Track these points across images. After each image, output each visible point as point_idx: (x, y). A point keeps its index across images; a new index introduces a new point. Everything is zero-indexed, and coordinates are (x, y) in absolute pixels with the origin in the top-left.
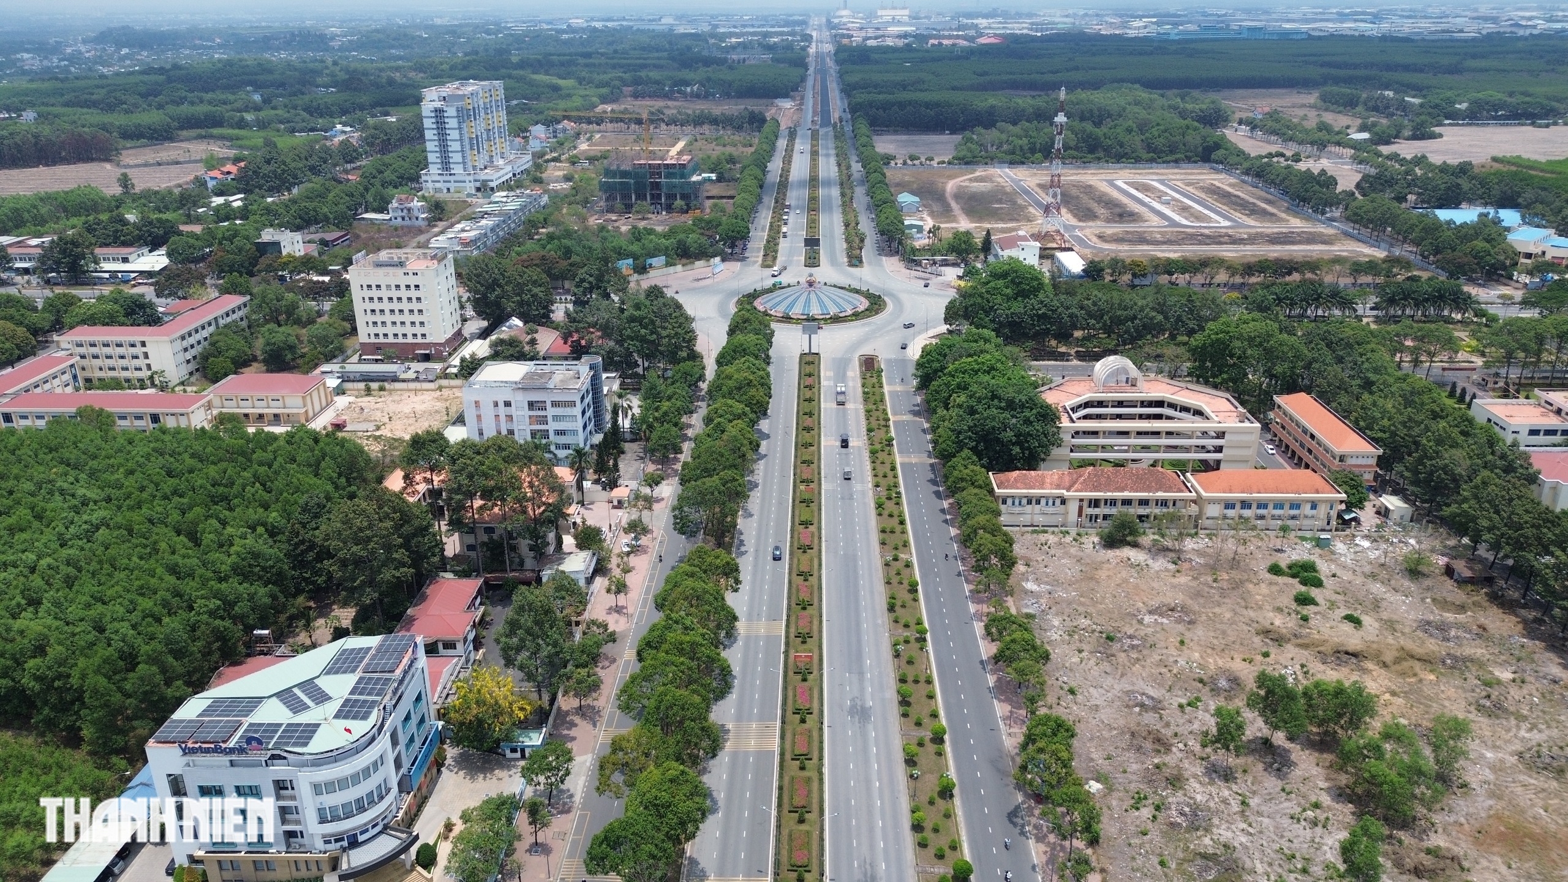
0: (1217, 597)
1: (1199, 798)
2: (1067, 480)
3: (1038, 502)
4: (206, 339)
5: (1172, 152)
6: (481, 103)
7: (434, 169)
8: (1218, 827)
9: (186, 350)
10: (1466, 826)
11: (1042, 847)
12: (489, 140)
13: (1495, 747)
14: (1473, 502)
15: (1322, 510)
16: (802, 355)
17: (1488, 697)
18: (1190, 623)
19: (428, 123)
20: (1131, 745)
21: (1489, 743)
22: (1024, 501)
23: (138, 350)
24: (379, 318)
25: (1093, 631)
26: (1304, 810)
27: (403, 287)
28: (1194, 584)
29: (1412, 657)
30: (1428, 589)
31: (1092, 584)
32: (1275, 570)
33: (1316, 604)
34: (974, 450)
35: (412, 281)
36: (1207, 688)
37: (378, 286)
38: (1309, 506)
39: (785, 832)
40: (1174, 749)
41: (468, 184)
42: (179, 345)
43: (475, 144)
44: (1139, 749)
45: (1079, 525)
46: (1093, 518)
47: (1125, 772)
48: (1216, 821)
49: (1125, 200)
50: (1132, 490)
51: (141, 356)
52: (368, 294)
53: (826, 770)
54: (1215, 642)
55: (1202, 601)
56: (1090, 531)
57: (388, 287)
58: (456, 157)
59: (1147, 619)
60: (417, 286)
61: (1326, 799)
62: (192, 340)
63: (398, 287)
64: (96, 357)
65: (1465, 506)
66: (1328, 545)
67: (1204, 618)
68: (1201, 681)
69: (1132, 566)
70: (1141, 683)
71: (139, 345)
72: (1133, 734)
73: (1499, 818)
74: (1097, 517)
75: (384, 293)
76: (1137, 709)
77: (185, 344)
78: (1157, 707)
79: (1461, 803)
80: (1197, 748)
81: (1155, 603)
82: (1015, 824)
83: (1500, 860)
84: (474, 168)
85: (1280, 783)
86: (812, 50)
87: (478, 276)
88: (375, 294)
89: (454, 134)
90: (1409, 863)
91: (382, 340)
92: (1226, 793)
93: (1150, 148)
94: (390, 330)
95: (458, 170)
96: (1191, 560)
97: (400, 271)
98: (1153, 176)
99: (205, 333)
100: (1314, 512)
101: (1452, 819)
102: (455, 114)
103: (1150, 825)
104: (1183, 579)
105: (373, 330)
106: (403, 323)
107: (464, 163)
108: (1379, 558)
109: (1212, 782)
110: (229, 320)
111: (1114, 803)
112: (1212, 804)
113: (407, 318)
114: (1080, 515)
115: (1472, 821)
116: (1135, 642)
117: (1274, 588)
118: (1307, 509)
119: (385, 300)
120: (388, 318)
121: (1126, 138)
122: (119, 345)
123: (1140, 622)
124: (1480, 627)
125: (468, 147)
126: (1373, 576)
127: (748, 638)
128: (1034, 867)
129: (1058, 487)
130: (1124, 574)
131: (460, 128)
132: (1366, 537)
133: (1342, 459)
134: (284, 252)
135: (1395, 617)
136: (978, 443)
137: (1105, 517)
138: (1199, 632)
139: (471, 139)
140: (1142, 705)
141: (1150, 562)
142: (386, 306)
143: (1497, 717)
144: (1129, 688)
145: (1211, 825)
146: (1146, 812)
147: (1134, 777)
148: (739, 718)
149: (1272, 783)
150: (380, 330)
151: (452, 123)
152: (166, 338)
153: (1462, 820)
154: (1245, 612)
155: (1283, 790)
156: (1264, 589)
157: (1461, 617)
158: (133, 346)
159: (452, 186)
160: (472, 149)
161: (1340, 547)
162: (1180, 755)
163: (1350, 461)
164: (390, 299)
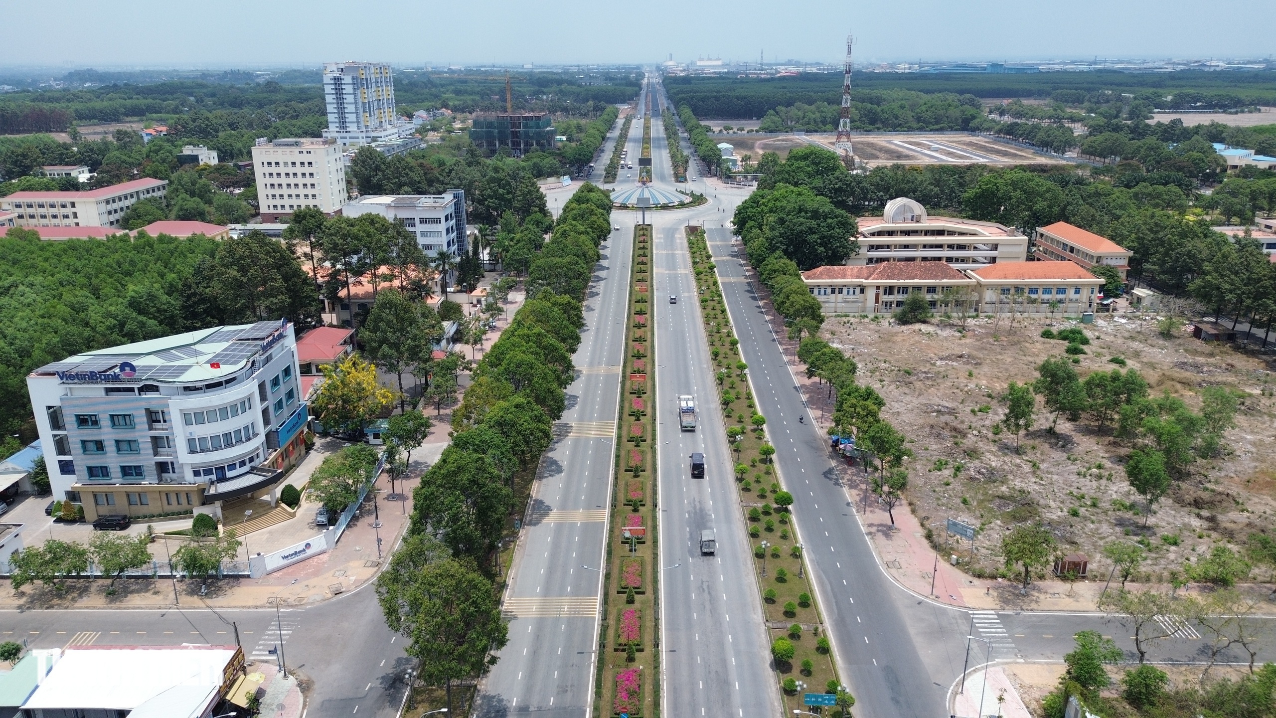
0: (998, 350)
1: (994, 464)
2: (865, 272)
3: (841, 292)
4: (128, 207)
5: (937, 123)
6: (373, 76)
7: (333, 127)
8: (1012, 481)
9: (110, 213)
10: (1236, 478)
11: (854, 492)
12: (379, 108)
13: (1252, 432)
14: (1214, 274)
15: (1085, 294)
16: (636, 226)
17: (1243, 403)
18: (976, 364)
19: (329, 89)
20: (931, 433)
21: (1248, 430)
22: (829, 290)
23: (69, 211)
24: (277, 192)
25: (892, 371)
26: (1089, 469)
27: (298, 164)
28: (978, 343)
29: (1173, 380)
30: (1180, 345)
31: (889, 344)
32: (1047, 335)
33: (1085, 353)
34: (786, 252)
35: (306, 158)
36: (995, 401)
37: (277, 164)
38: (1073, 291)
39: (622, 483)
40: (969, 436)
41: (361, 140)
42: (104, 208)
43: (367, 108)
44: (938, 435)
45: (876, 310)
46: (889, 305)
47: (926, 449)
48: (1010, 477)
49: (900, 149)
50: (921, 278)
51: (71, 216)
52: (268, 170)
53: (658, 447)
54: (1000, 374)
55: (986, 352)
56: (886, 315)
57: (286, 164)
58: (352, 118)
59: (938, 363)
60: (310, 163)
61: (1108, 464)
62: (116, 206)
63: (294, 164)
64: (32, 217)
65: (1208, 277)
66: (1091, 321)
67: (988, 361)
68: (989, 396)
69: (923, 334)
70: (937, 399)
71: (69, 206)
72: (932, 427)
73: (1262, 472)
74: (891, 303)
75: (282, 170)
76: (935, 414)
77: (109, 207)
78: (952, 412)
79: (1230, 464)
80: (990, 435)
81: (946, 354)
82: (830, 479)
83: (1269, 498)
84: (367, 127)
85: (1065, 455)
86: (645, 81)
87: (363, 162)
88: (274, 170)
89: (350, 99)
90: (1188, 498)
91: (279, 211)
92: (1018, 461)
93: (919, 119)
94: (287, 202)
95: (353, 128)
96: (974, 330)
97: (296, 150)
98: (924, 138)
99: (128, 203)
100: (1077, 296)
101: (1223, 474)
102: (351, 82)
103: (951, 480)
104: (968, 341)
105: (272, 202)
106: (298, 196)
107: (358, 122)
108: (1136, 328)
109: (1006, 454)
110: (149, 196)
111: (918, 467)
112: (1006, 467)
113: (301, 191)
114: (877, 301)
115: (1241, 475)
116: (929, 375)
117: (1047, 346)
118: (1071, 294)
119: (283, 175)
120: (285, 191)
121: (900, 113)
122: (52, 206)
123: (934, 364)
124: (1228, 365)
125: (361, 110)
126: (1132, 338)
127: (589, 377)
128: (848, 504)
129: (858, 277)
130: (917, 338)
131: (354, 94)
132: (1123, 317)
133: (1099, 259)
134: (201, 163)
135: (1154, 361)
136: (788, 246)
137: (899, 304)
138: (985, 369)
139: (364, 103)
140: (939, 411)
141: (939, 332)
142: (284, 181)
143: (1253, 415)
144: (925, 402)
145: (1007, 479)
146: (947, 473)
147: (936, 453)
148: (581, 419)
149: (1058, 455)
150: (278, 202)
151: (348, 89)
152: (93, 200)
153: (1232, 475)
154: (1024, 358)
155: (1069, 459)
156: (1038, 345)
157: (1211, 360)
158: (64, 206)
159: (347, 141)
160: (364, 111)
161: (1101, 323)
162: (974, 439)
163: (1105, 262)
164: (287, 174)
